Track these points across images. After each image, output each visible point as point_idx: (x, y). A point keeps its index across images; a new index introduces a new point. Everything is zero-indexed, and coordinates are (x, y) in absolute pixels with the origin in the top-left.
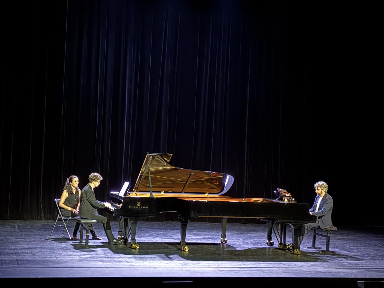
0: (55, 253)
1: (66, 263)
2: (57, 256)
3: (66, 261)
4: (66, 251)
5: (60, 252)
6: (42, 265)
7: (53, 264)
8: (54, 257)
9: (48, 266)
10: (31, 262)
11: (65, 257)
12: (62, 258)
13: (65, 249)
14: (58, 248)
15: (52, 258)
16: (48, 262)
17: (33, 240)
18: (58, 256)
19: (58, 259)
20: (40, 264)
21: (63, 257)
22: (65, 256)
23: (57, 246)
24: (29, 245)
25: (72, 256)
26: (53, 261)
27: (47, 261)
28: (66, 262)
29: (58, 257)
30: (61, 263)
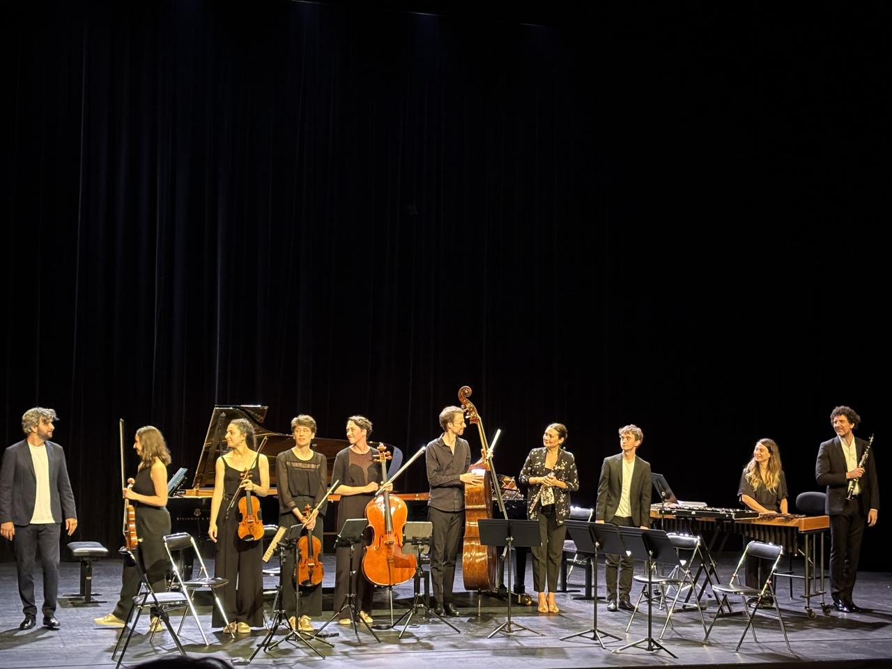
0: (61, 635)
1: (87, 655)
2: (64, 641)
3: (87, 650)
4: (87, 628)
5: (74, 631)
6: (33, 662)
7: (57, 659)
8: (58, 644)
9: (45, 663)
10: (8, 656)
11: (85, 641)
12: (76, 643)
13: (85, 625)
14: (69, 621)
15: (56, 646)
16: (44, 655)
17: (15, 605)
18: (68, 640)
19: (68, 647)
20: (27, 659)
21: (80, 643)
22: (84, 639)
23: (67, 618)
24: (6, 618)
25: (100, 640)
26: (56, 651)
27: (44, 652)
28: (85, 652)
29: (67, 642)
30: (73, 656)
